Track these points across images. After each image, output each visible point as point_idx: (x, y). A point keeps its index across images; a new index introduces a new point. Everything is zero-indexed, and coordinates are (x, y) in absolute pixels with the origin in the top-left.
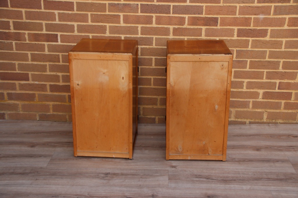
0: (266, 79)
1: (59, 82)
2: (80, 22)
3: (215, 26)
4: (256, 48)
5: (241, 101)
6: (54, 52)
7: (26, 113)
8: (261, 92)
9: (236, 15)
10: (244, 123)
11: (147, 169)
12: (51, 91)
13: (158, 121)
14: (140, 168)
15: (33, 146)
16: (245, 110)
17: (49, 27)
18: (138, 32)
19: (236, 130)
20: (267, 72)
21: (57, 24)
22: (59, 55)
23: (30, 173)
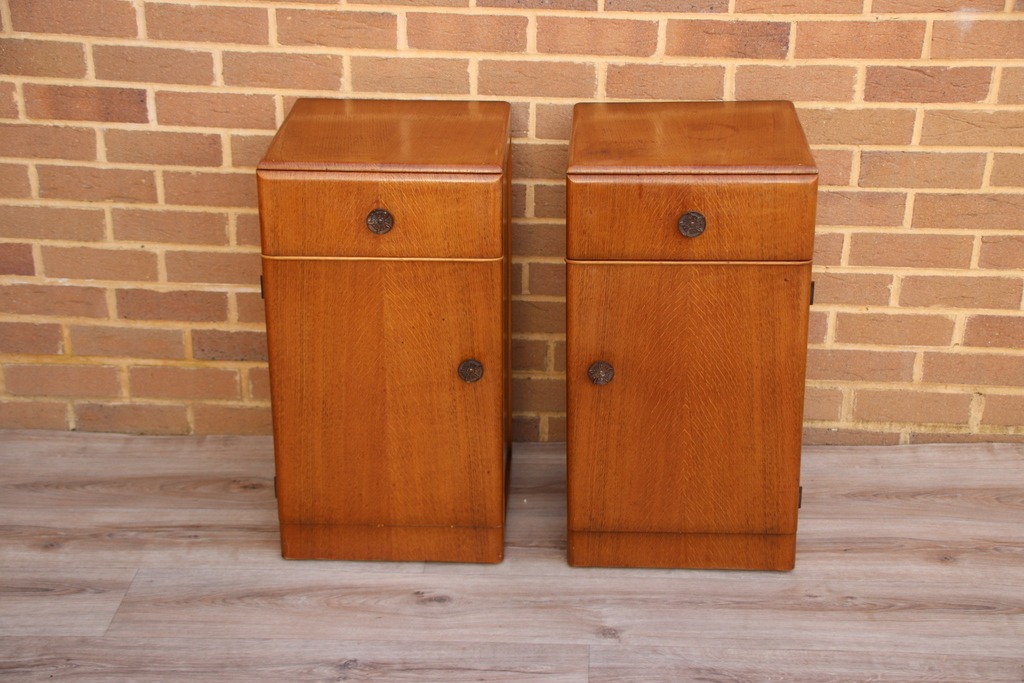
0: (981, 265)
1: (154, 278)
2: (234, 41)
3: (776, 58)
4: (942, 145)
5: (879, 354)
6: (133, 162)
7: (21, 399)
8: (960, 316)
9: (861, 13)
10: (892, 441)
11: (504, 643)
12: (125, 314)
13: (549, 433)
14: (477, 640)
15: (52, 545)
16: (895, 387)
17: (109, 62)
18: (468, 84)
19: (857, 467)
20: (984, 240)
21: (141, 49)
22: (151, 173)
23: (39, 664)
